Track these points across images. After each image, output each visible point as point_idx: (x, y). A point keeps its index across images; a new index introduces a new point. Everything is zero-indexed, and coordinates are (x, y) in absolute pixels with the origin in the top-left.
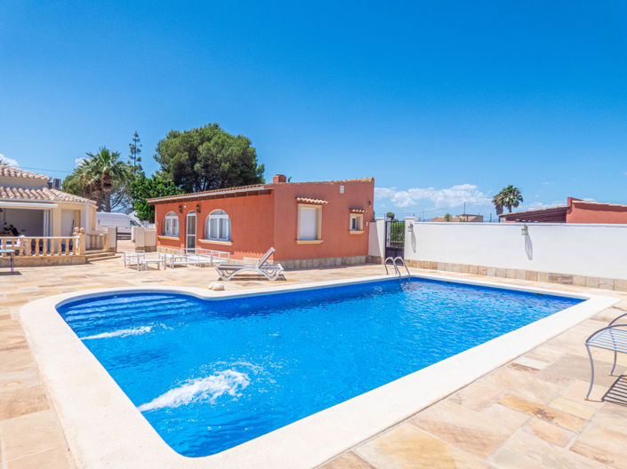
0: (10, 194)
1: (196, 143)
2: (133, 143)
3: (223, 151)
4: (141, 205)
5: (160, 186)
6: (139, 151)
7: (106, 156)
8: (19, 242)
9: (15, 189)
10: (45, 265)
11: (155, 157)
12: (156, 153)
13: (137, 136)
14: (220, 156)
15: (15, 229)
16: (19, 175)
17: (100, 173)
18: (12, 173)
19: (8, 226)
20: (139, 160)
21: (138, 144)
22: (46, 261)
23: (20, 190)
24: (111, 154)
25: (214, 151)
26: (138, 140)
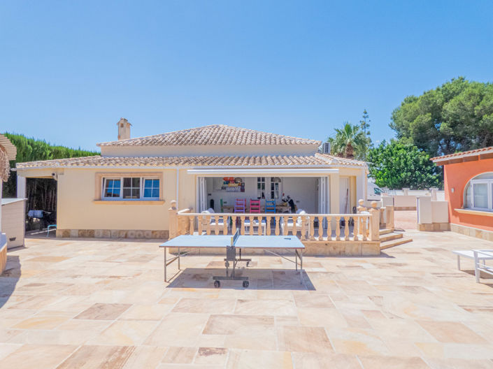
0: (288, 161)
1: (439, 101)
2: (363, 119)
3: (484, 101)
4: (380, 172)
5: (401, 152)
6: (368, 126)
7: (348, 130)
8: (300, 221)
9: (291, 157)
10: (331, 255)
11: (391, 126)
12: (392, 121)
13: (366, 113)
14: (478, 108)
15: (292, 201)
16: (293, 142)
17: (344, 145)
18: (288, 141)
19: (285, 198)
20: (369, 134)
21: (367, 120)
22: (331, 249)
23: (295, 157)
24: (352, 128)
25: (468, 104)
26: (367, 117)
